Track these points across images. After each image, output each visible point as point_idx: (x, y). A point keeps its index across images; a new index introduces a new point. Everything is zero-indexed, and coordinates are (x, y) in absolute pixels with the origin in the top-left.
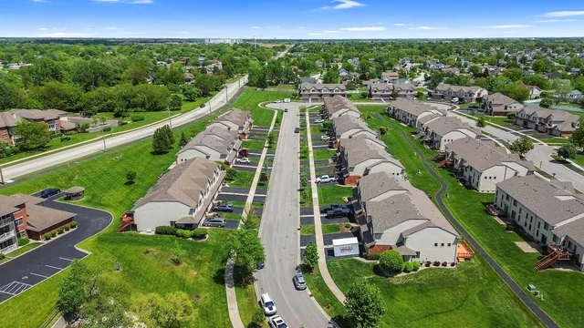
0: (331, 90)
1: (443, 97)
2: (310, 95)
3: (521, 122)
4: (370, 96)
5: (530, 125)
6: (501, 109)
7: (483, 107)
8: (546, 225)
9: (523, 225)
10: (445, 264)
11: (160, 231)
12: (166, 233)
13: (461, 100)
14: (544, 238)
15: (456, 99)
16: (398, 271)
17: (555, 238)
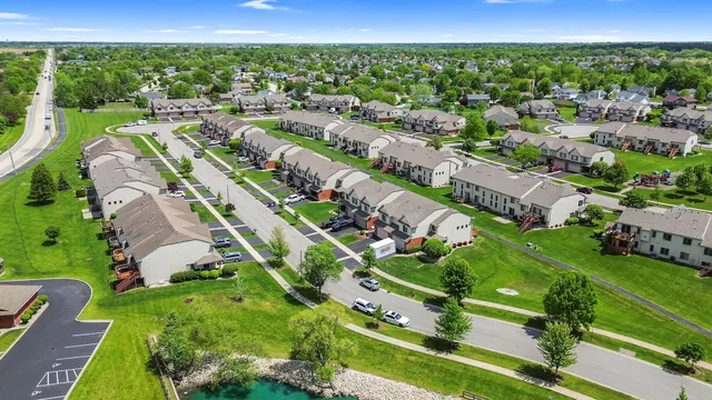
0: (193, 107)
1: (318, 108)
3: (409, 127)
4: (242, 111)
5: (417, 128)
6: (384, 116)
7: (364, 115)
8: (513, 200)
9: (489, 205)
10: (465, 244)
11: (176, 279)
12: (188, 279)
13: (337, 109)
14: (511, 210)
15: (334, 109)
16: (439, 256)
17: (523, 207)
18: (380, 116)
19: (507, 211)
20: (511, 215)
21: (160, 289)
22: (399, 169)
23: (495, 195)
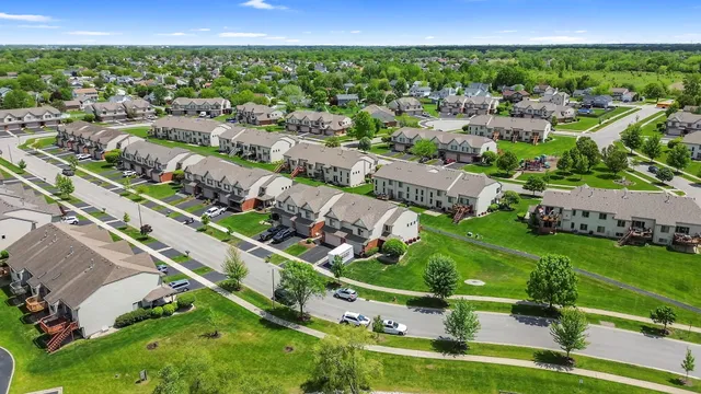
1: (185, 112)
2: (6, 127)
3: (294, 128)
4: (98, 119)
5: (303, 129)
6: (265, 118)
7: (241, 118)
8: (439, 193)
9: (414, 200)
10: (415, 240)
11: (120, 324)
13: (208, 113)
14: (438, 203)
15: (204, 113)
16: (398, 256)
17: (450, 199)
18: (259, 118)
19: (434, 204)
20: (438, 206)
21: (106, 337)
22: (309, 171)
23: (420, 190)
